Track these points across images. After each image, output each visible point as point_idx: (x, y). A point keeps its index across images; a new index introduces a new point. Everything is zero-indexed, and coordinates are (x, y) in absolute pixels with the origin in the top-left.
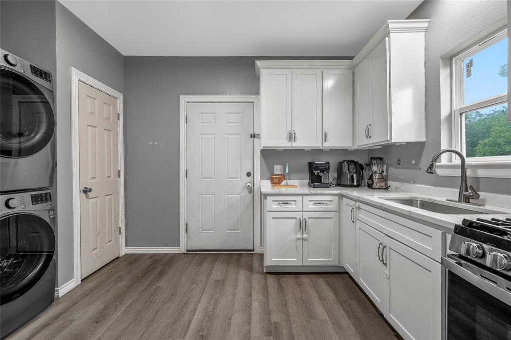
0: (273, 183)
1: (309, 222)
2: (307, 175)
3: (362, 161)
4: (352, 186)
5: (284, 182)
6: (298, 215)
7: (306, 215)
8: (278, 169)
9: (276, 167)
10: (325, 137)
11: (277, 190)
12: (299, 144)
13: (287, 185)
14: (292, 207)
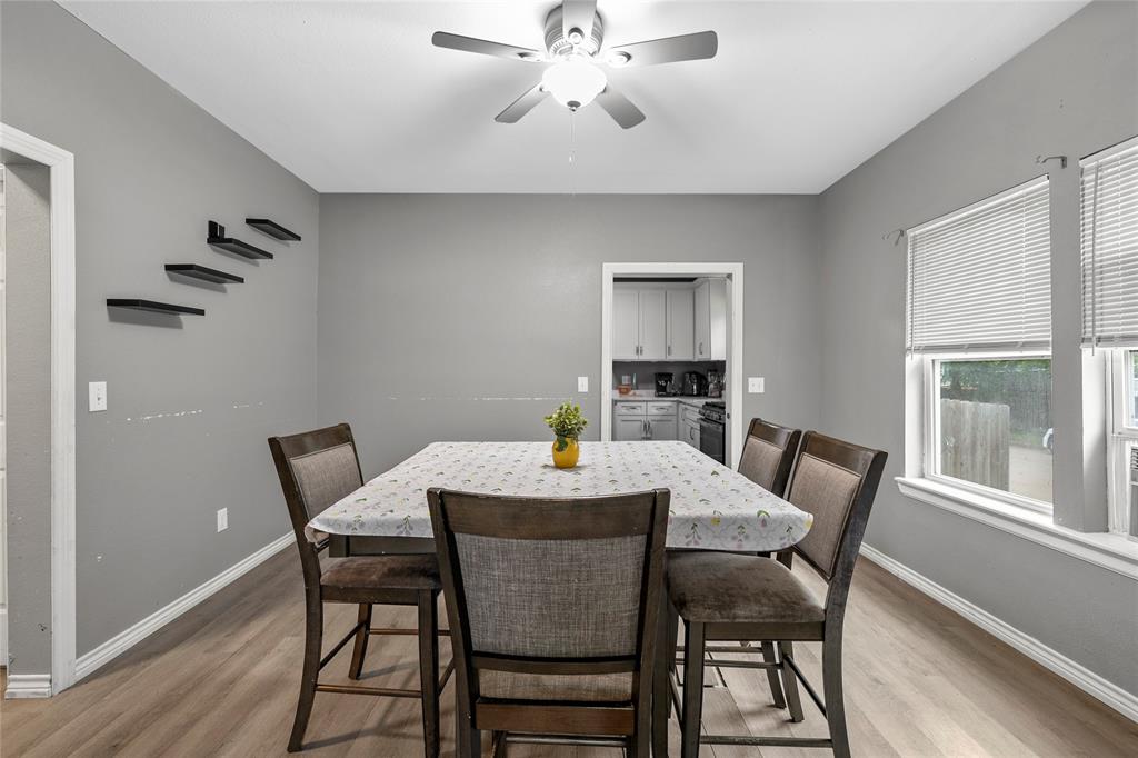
0: (621, 392)
1: (652, 424)
2: (654, 385)
3: (701, 371)
4: (692, 395)
5: (632, 392)
6: (643, 419)
7: (649, 418)
8: (625, 379)
9: (624, 377)
10: (669, 350)
11: (624, 398)
12: (646, 357)
13: (634, 394)
14: (638, 411)
